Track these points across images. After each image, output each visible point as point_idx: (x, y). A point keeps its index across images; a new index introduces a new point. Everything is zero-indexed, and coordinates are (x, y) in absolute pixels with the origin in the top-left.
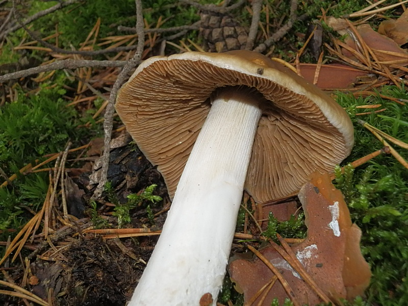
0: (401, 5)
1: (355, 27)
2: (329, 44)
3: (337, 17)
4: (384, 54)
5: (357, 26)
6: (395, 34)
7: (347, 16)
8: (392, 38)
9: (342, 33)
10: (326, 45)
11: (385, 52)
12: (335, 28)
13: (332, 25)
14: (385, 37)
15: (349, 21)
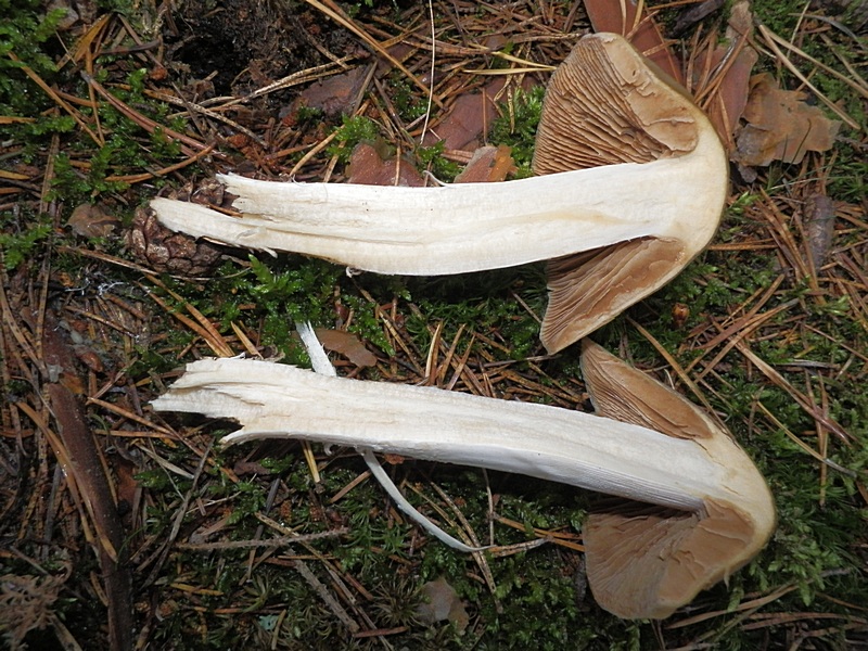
0: (802, 82)
1: (746, 44)
2: (704, 28)
3: (751, 10)
4: (720, 107)
5: (749, 44)
6: (758, 99)
7: (758, 21)
8: (750, 98)
9: (730, 34)
10: (701, 27)
11: (723, 107)
12: (732, 20)
13: (737, 10)
14: (747, 92)
15: (751, 29)
